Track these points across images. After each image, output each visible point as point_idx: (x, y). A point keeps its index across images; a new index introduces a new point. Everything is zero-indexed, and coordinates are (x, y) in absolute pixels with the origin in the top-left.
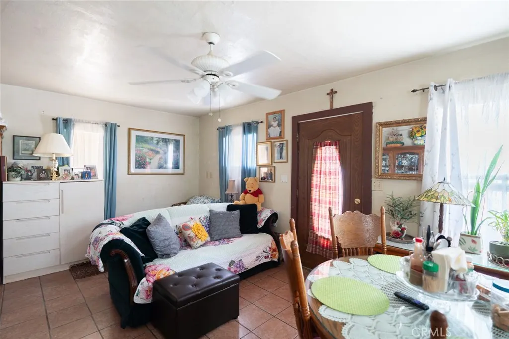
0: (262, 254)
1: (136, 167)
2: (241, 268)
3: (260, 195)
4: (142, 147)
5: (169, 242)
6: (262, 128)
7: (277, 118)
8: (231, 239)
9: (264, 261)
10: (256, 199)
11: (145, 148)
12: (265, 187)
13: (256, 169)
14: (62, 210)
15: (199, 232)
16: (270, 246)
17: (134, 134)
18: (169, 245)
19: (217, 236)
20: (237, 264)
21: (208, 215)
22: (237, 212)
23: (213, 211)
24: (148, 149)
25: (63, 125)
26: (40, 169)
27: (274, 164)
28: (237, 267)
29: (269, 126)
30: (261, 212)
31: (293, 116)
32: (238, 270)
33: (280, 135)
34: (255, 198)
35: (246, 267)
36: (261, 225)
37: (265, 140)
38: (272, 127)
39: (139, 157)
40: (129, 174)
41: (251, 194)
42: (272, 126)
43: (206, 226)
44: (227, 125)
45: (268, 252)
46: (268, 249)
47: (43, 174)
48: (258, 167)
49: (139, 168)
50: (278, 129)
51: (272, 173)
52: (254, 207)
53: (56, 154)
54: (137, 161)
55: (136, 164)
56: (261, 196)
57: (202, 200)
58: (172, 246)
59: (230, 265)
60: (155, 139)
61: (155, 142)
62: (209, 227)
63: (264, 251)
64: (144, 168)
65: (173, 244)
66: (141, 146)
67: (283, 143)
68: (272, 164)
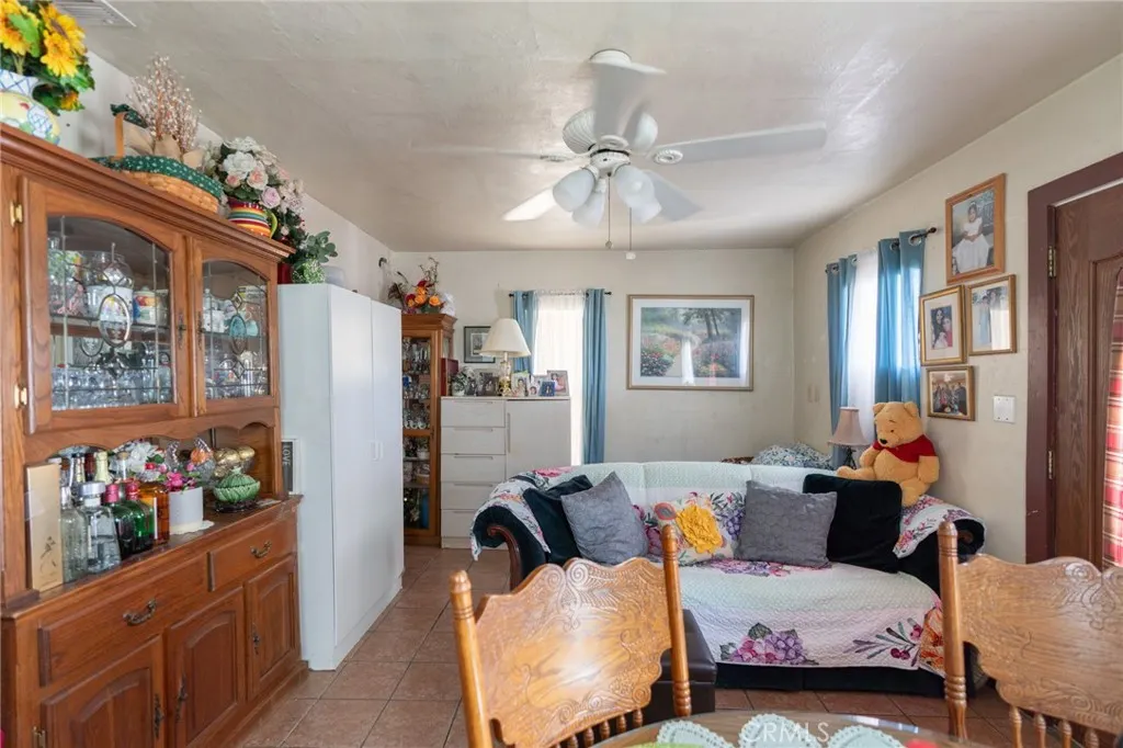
0: (878, 636)
1: (642, 374)
2: (792, 654)
3: (922, 458)
4: (655, 332)
5: (606, 536)
6: (936, 246)
7: (980, 207)
8: (786, 567)
9: (884, 660)
10: (908, 467)
11: (660, 334)
12: (946, 432)
13: (918, 379)
14: (508, 448)
15: (695, 528)
16: (920, 621)
17: (638, 305)
18: (605, 541)
19: (755, 549)
20: (779, 639)
21: (743, 492)
22: (827, 499)
23: (756, 484)
24: (667, 334)
25: (523, 304)
26: (489, 378)
27: (972, 361)
28: (777, 648)
29: (955, 239)
30: (914, 509)
31: (1031, 188)
32: (781, 655)
33: (990, 262)
34: (904, 463)
35: (811, 656)
36: (905, 548)
37: (943, 285)
38: (963, 242)
39: (648, 351)
40: (628, 388)
41: (892, 450)
42: (963, 236)
43: (732, 520)
44: (846, 257)
45: (909, 638)
46: (908, 629)
47: (491, 386)
48: (924, 368)
49: (649, 375)
50: (983, 245)
51: (964, 389)
52: (891, 491)
53: (509, 353)
54: (644, 361)
55: (642, 368)
56: (927, 462)
57: (780, 456)
58: (612, 545)
59: (752, 633)
60: (682, 312)
61: (682, 318)
62: (740, 524)
63: (889, 630)
64: (657, 374)
65: (619, 541)
66: (652, 329)
67: (998, 289)
68: (964, 360)
